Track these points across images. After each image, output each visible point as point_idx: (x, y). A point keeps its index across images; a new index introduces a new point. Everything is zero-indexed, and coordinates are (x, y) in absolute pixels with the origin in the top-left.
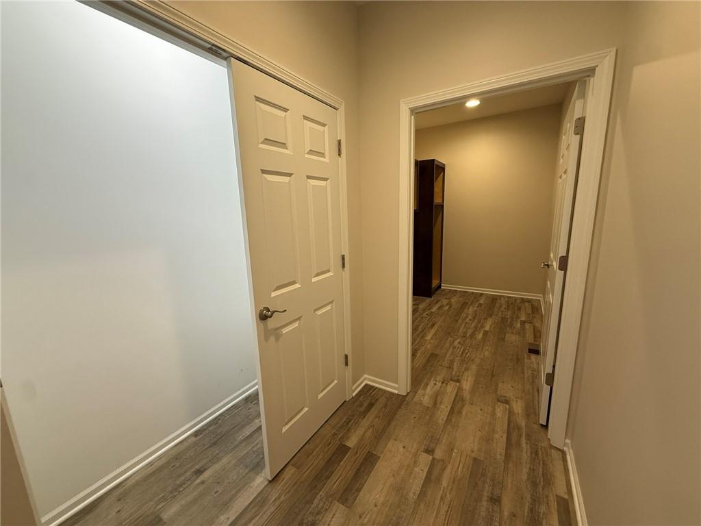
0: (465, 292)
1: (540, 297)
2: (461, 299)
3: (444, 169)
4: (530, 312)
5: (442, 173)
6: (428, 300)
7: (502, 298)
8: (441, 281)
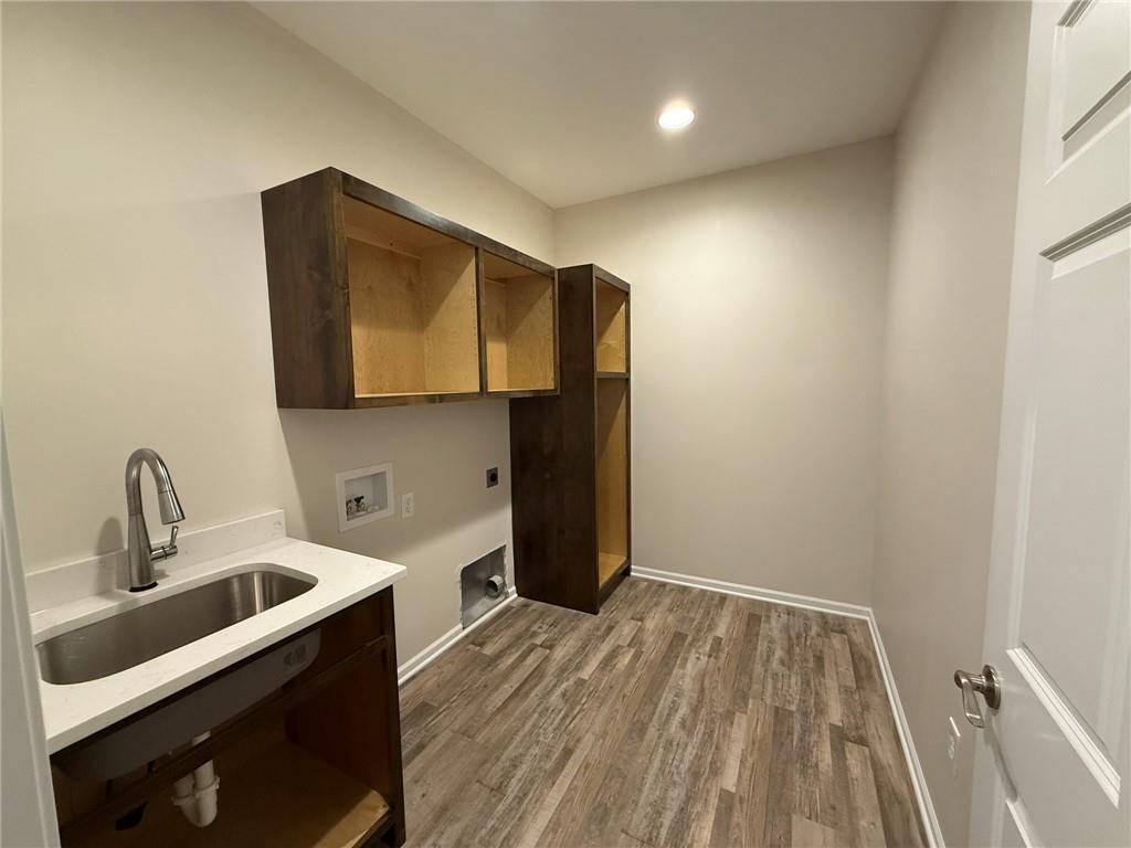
0: (685, 588)
1: (868, 614)
2: (670, 618)
3: (627, 294)
4: (851, 682)
5: (623, 306)
6: (588, 622)
7: (774, 615)
8: (629, 557)
